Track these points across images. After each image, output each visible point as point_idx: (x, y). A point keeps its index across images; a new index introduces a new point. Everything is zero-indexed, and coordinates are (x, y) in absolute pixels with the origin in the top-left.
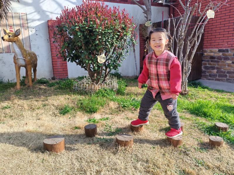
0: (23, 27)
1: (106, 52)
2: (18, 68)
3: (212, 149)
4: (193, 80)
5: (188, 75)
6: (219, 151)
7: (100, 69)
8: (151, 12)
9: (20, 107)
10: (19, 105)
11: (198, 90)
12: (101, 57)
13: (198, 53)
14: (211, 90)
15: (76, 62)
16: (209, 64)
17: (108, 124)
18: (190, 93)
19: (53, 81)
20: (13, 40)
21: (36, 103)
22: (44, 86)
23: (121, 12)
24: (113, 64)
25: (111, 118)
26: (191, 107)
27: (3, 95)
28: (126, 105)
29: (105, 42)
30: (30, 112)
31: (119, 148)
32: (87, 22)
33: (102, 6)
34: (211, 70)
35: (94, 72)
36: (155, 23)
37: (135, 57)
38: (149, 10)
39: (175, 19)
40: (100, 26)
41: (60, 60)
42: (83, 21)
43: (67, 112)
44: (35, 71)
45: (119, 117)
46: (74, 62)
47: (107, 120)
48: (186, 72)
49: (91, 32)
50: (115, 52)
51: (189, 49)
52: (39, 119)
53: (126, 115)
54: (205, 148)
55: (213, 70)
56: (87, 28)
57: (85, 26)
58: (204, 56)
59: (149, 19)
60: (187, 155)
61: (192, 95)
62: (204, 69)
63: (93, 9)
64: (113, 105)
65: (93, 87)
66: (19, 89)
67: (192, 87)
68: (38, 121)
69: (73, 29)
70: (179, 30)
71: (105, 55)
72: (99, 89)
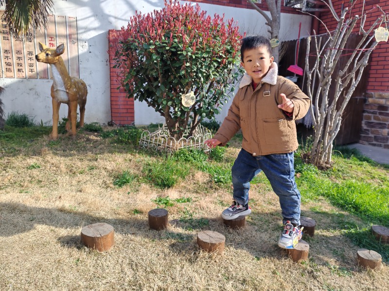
0: (70, 38)
1: (198, 88)
2: (57, 105)
3: (360, 271)
4: (344, 145)
5: (334, 135)
6: (371, 276)
7: (186, 116)
8: (279, 23)
9: (55, 168)
10: (53, 164)
11: (351, 163)
12: (188, 98)
13: (356, 97)
14: (375, 164)
15: (147, 100)
16: (375, 118)
17: (188, 209)
18: (335, 167)
19: (110, 129)
20: (53, 61)
21: (79, 164)
22: (95, 135)
23: (226, 24)
24: (208, 108)
25: (194, 199)
26: (334, 192)
27: (31, 146)
28: (222, 180)
29: (197, 72)
30: (68, 178)
31: (199, 253)
32: (169, 38)
33: (196, 13)
34: (379, 129)
35: (174, 120)
36: (285, 42)
38: (276, 20)
39: (321, 38)
40: (190, 46)
41: (123, 95)
42: (163, 37)
43: (125, 182)
44: (82, 110)
45: (208, 199)
46: (144, 100)
47: (188, 203)
48: (331, 131)
49: (175, 55)
50: (211, 89)
51: (340, 92)
52: (81, 191)
53: (220, 196)
54: (347, 269)
55: (381, 130)
56: (167, 48)
57: (165, 45)
58: (367, 103)
59: (275, 35)
60: (315, 278)
61: (338, 170)
62: (366, 126)
63: (181, 18)
64: (201, 177)
65: (171, 144)
66: (55, 139)
67: (340, 156)
68: (79, 193)
69: (146, 49)
70: (324, 58)
71: (195, 94)
72: (181, 149)
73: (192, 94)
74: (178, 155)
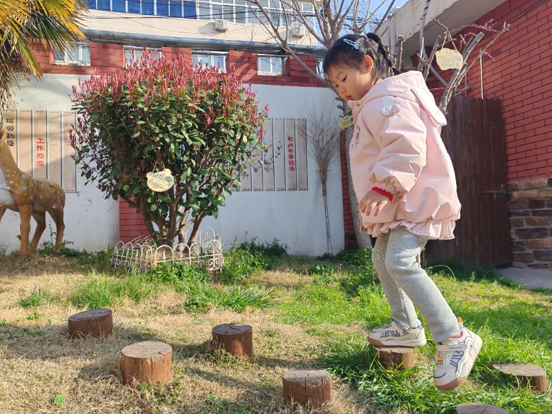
12: (158, 177)
16: (528, 223)
24: (206, 199)
34: (538, 239)
37: (326, 207)
41: (135, 210)
55: (542, 239)
58: (512, 200)
59: (347, 111)
62: (517, 237)
65: (147, 256)
67: (451, 274)
72: (161, 264)
73: (167, 172)
74: (154, 272)
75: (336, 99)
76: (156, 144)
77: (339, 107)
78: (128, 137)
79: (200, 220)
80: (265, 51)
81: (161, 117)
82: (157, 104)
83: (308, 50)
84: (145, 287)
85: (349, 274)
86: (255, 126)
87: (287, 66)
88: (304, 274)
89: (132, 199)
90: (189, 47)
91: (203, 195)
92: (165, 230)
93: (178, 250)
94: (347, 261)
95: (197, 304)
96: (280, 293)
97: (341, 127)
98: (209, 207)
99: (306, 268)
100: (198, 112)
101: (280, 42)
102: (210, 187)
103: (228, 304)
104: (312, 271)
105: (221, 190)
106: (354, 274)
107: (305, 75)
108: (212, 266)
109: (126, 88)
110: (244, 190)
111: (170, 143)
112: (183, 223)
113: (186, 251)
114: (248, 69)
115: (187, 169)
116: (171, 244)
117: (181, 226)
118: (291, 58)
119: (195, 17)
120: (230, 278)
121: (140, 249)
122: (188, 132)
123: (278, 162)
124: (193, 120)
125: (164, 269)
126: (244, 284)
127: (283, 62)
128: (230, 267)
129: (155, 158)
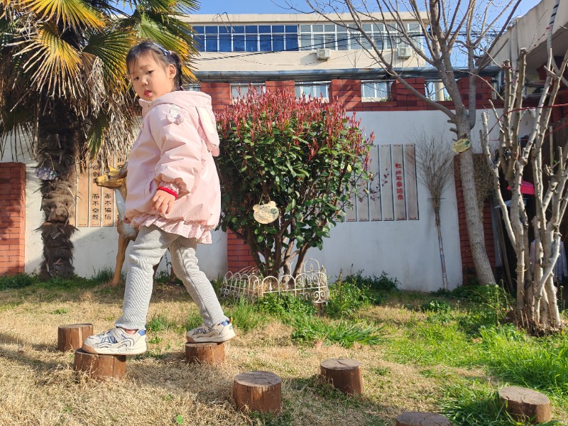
2: (124, 242)
12: (264, 210)
20: (116, 185)
37: (440, 238)
48: (543, 259)
59: (462, 134)
65: (254, 287)
72: (268, 295)
73: (273, 204)
74: (261, 302)
75: (449, 121)
76: (262, 177)
77: (452, 130)
78: (236, 171)
79: (305, 251)
80: (369, 77)
81: (266, 150)
82: (262, 138)
83: (416, 72)
84: (253, 317)
85: (468, 312)
86: (361, 155)
87: (393, 91)
88: (417, 310)
89: (240, 230)
90: (292, 79)
91: (307, 227)
92: (271, 261)
93: (283, 281)
94: (466, 297)
95: (303, 337)
96: (390, 330)
97: (455, 151)
98: (313, 239)
99: (418, 304)
100: (302, 144)
101: (385, 67)
102: (314, 219)
103: (335, 339)
104: (426, 308)
105: (325, 222)
106: (474, 312)
107: (413, 99)
108: (317, 299)
109: (234, 125)
110: (349, 221)
111: (276, 176)
112: (288, 254)
113: (291, 282)
114: (352, 96)
115: (292, 201)
116: (276, 275)
117: (286, 257)
118: (397, 82)
119: (297, 49)
120: (336, 311)
121: (247, 279)
122: (292, 164)
123: (385, 192)
124: (298, 152)
125: (271, 300)
126: (352, 318)
127: (388, 87)
128: (336, 301)
129: (261, 191)
